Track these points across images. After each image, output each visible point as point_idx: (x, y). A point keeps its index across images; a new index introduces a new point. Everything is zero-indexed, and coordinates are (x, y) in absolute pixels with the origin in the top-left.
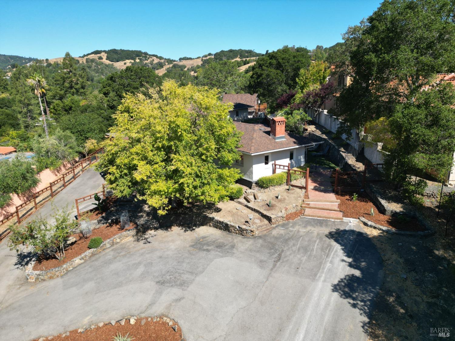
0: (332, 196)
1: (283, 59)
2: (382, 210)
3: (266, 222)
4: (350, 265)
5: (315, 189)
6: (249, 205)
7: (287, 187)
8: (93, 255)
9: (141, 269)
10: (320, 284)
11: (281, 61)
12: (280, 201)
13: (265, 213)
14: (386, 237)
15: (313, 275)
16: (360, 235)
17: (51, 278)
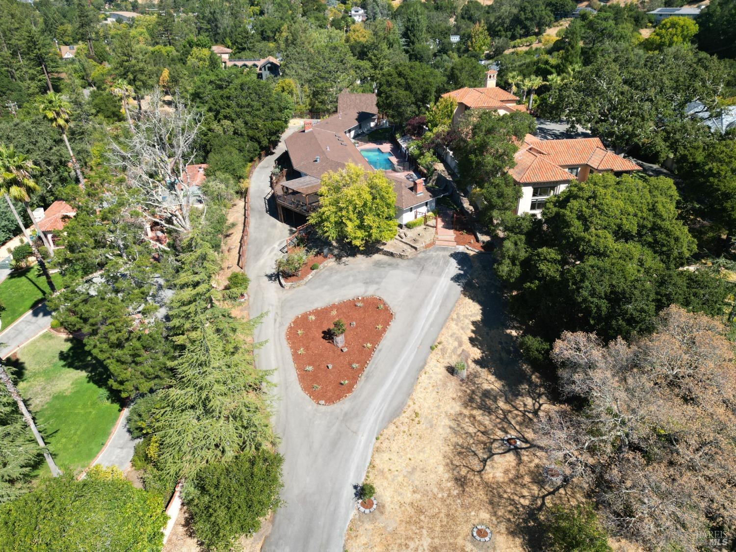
0: (451, 232)
1: (412, 79)
2: (478, 240)
3: (414, 250)
4: (459, 269)
5: (444, 227)
6: (403, 240)
7: (425, 227)
8: (316, 273)
9: (351, 279)
10: (443, 279)
11: (410, 81)
12: (421, 237)
13: (413, 245)
14: (479, 255)
15: (440, 275)
16: (466, 255)
17: (299, 286)
